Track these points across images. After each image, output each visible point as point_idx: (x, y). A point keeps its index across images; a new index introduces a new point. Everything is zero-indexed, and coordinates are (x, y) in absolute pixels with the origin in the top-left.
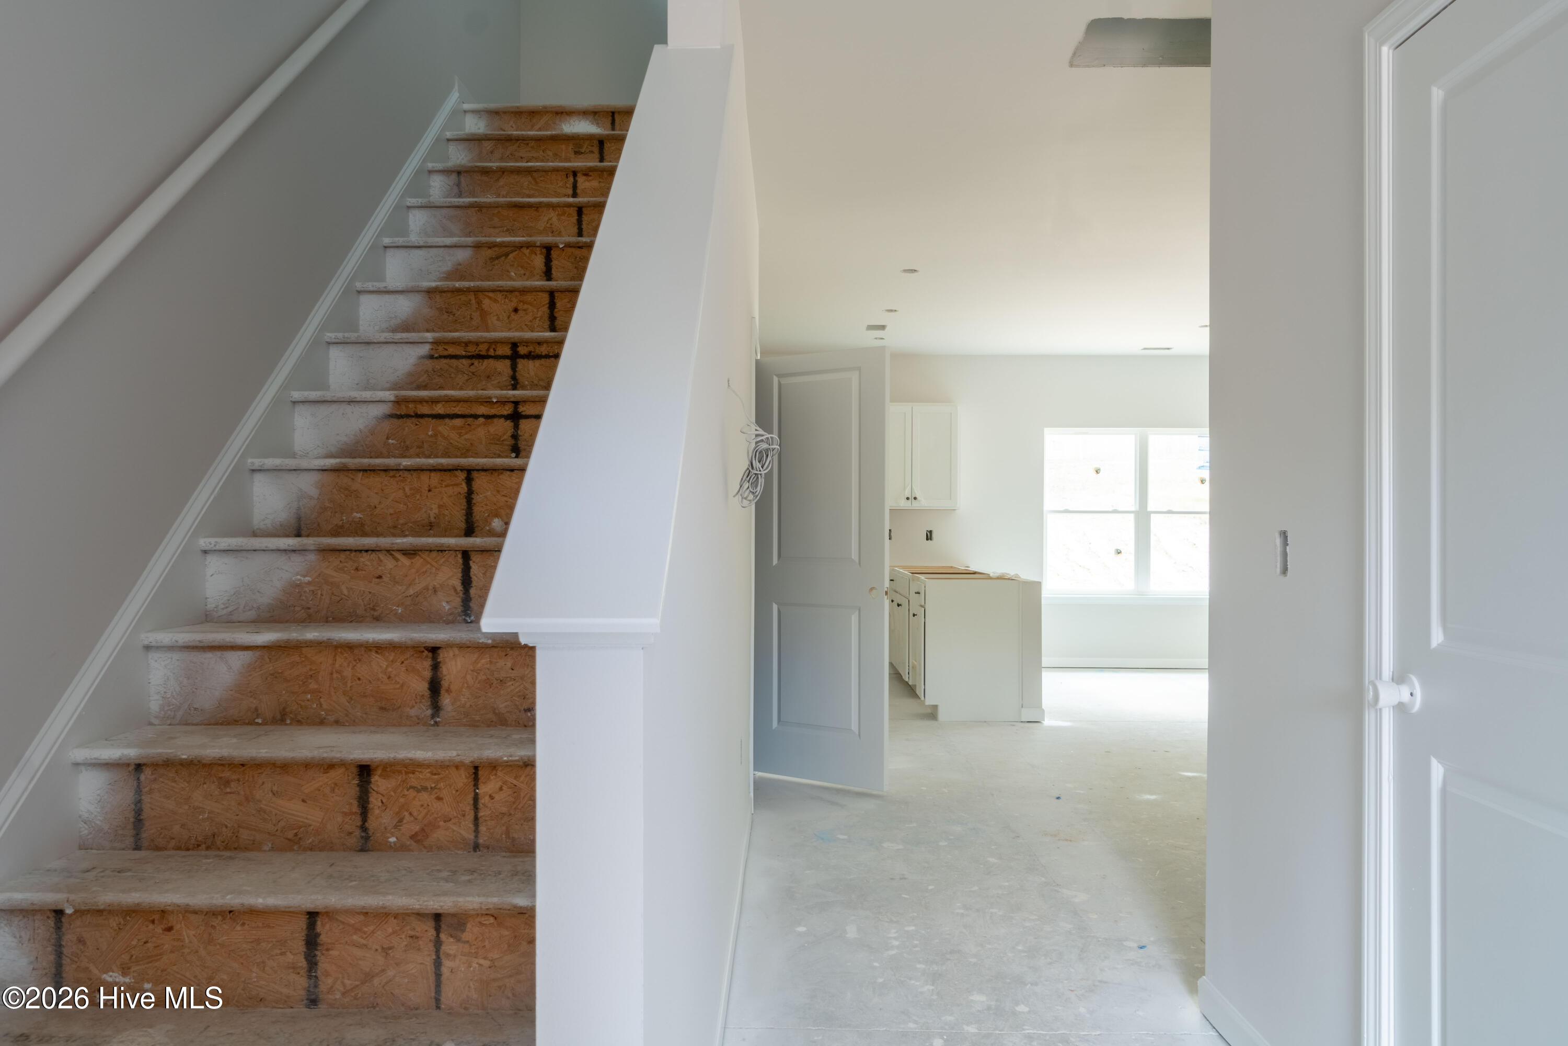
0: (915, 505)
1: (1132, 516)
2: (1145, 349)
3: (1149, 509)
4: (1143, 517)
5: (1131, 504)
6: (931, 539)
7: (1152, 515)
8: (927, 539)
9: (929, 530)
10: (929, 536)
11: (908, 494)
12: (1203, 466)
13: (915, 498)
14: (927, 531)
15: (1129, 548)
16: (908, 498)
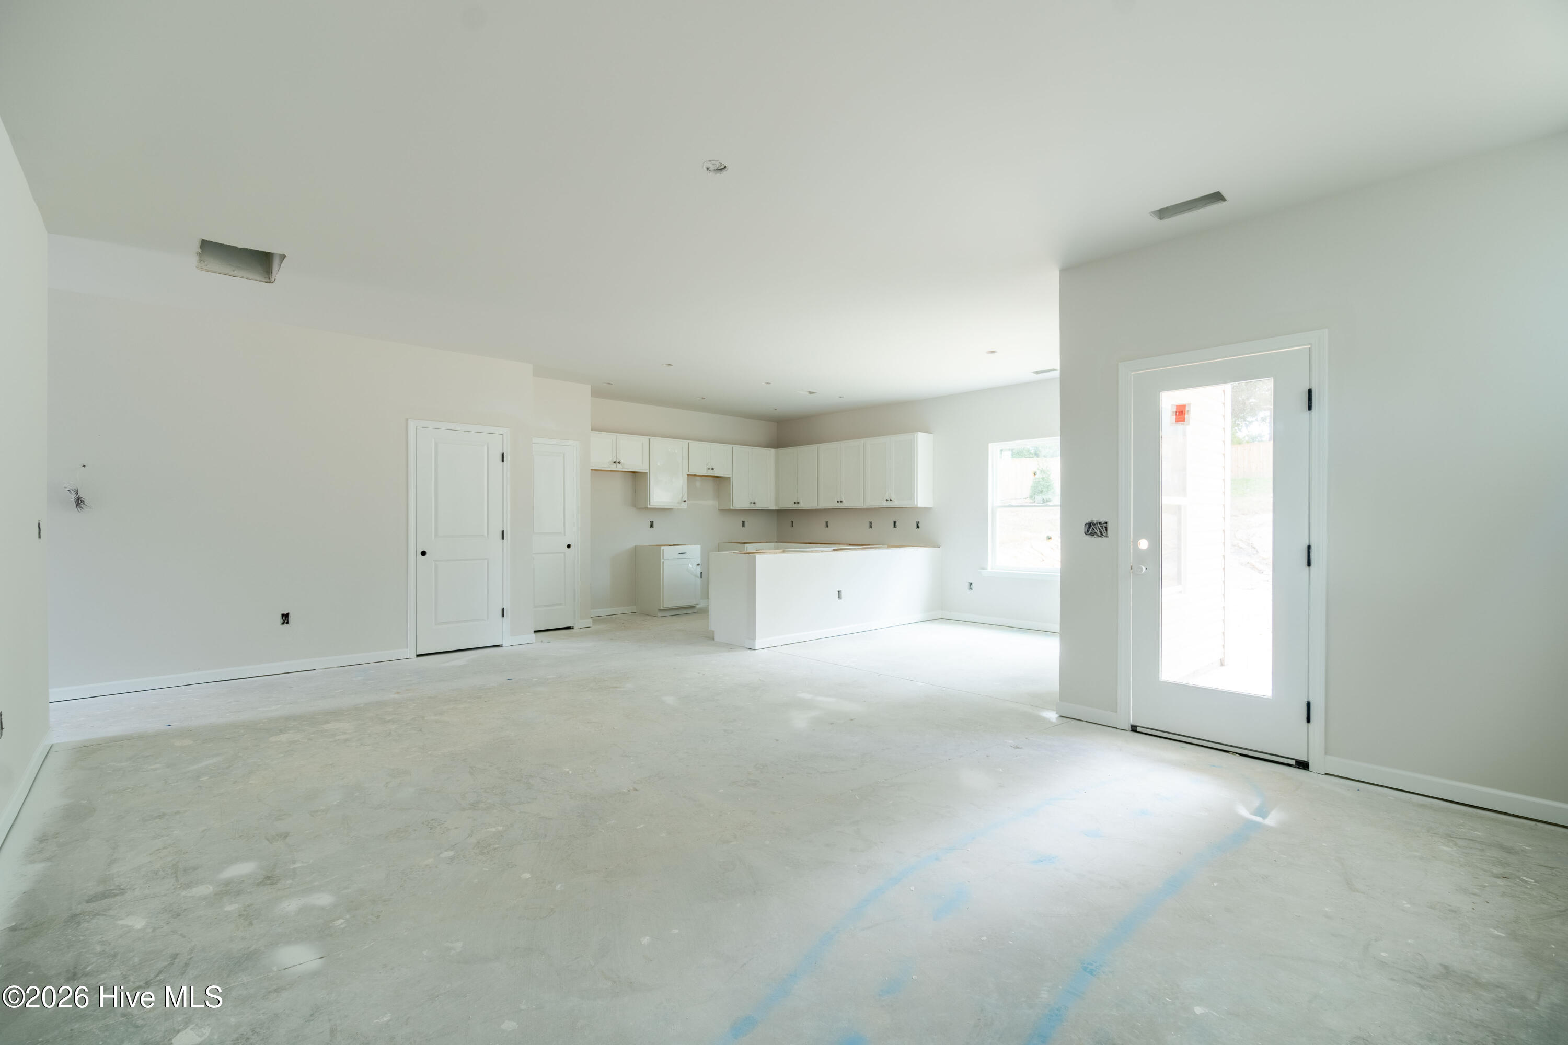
0: (905, 505)
11: (887, 497)
14: (917, 522)
16: (887, 500)
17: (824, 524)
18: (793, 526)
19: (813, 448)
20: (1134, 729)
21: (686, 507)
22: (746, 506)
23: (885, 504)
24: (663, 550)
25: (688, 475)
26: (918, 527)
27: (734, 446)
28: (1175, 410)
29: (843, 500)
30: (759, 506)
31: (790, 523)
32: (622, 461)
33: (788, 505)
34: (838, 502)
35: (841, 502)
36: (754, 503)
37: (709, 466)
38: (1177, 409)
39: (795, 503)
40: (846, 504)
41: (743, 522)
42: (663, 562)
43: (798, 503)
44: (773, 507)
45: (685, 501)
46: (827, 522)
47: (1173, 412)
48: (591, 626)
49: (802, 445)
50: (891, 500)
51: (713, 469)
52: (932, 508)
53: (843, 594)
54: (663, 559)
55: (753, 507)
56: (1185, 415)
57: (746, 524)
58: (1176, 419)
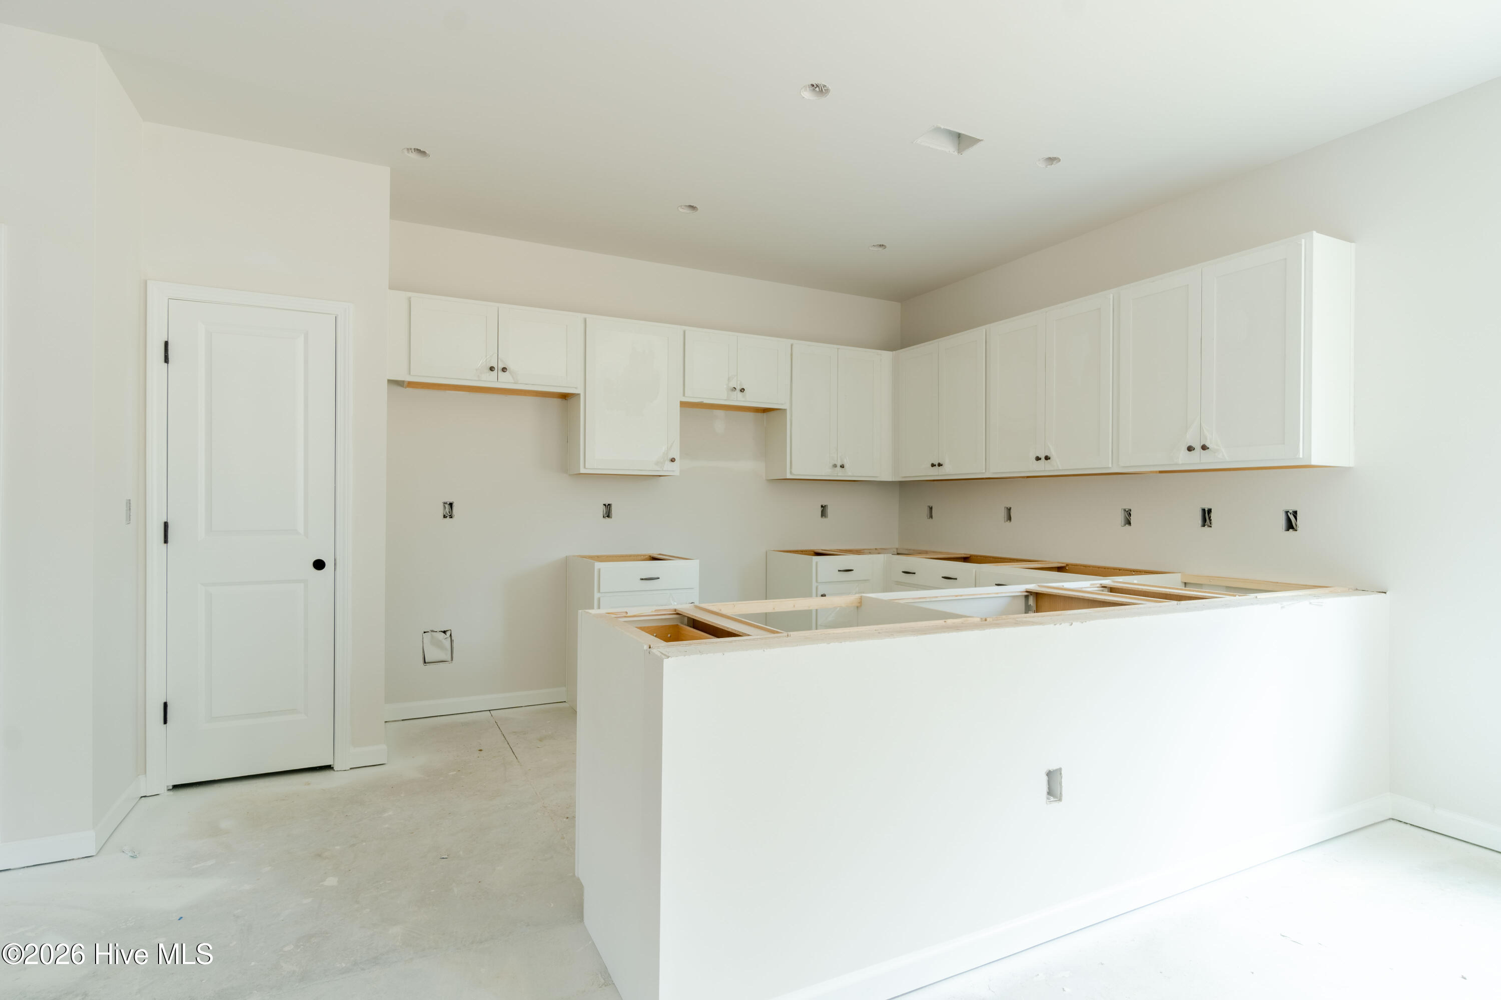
0: (1207, 460)
11: (1191, 440)
16: (1190, 449)
17: (1003, 514)
18: (931, 517)
19: (978, 333)
21: (677, 473)
22: (825, 472)
23: (1184, 460)
24: (599, 570)
25: (683, 404)
26: (1290, 526)
27: (795, 342)
29: (1053, 454)
30: (850, 473)
31: (926, 511)
32: (511, 366)
33: (921, 471)
34: (1038, 459)
35: (1047, 458)
36: (842, 466)
37: (733, 384)
39: (933, 465)
40: (1057, 466)
41: (824, 508)
42: (599, 600)
43: (940, 465)
44: (887, 476)
45: (673, 460)
46: (1009, 510)
48: (386, 762)
49: (948, 335)
50: (1204, 448)
51: (742, 390)
52: (1350, 468)
53: (1067, 784)
54: (599, 591)
55: (840, 475)
57: (829, 511)
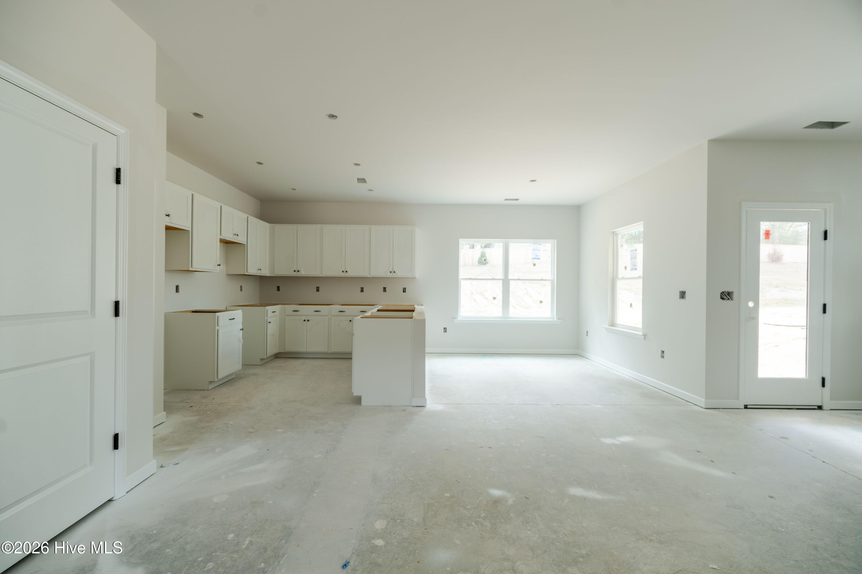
0: (394, 275)
1: (501, 281)
2: (506, 200)
3: (510, 278)
4: (506, 282)
5: (501, 276)
6: (405, 292)
7: (511, 281)
8: (404, 292)
9: (404, 287)
10: (404, 290)
11: (391, 270)
12: (535, 258)
13: (394, 272)
14: (403, 288)
15: (500, 297)
16: (391, 272)
17: (315, 289)
18: (278, 290)
20: (746, 406)
22: (256, 272)
23: (389, 275)
24: (218, 317)
25: (220, 240)
27: (249, 216)
28: (765, 232)
29: (348, 271)
30: (262, 272)
31: (276, 288)
32: (170, 214)
34: (343, 272)
36: (260, 270)
37: (234, 232)
38: (766, 232)
39: (295, 271)
40: (351, 274)
41: (241, 287)
42: (218, 330)
43: (298, 271)
45: (219, 265)
46: (318, 288)
47: (764, 233)
51: (237, 235)
54: (218, 326)
55: (259, 273)
56: (769, 235)
57: (243, 288)
58: (765, 237)
